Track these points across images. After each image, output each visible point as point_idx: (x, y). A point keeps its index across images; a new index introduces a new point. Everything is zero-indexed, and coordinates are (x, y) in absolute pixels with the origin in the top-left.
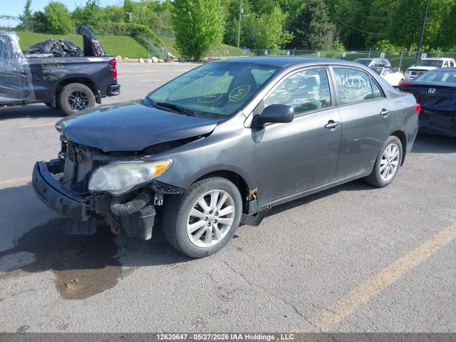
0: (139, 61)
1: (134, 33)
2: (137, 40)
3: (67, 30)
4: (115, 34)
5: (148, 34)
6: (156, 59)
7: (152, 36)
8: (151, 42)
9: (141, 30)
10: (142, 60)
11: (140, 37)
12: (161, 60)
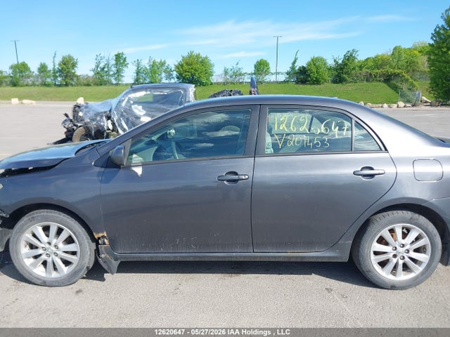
0: (382, 107)
1: (388, 79)
2: (389, 86)
3: (322, 81)
4: (367, 80)
5: (403, 78)
6: (401, 104)
7: (407, 80)
8: (405, 87)
9: (397, 75)
10: (385, 105)
11: (394, 82)
12: (408, 105)
